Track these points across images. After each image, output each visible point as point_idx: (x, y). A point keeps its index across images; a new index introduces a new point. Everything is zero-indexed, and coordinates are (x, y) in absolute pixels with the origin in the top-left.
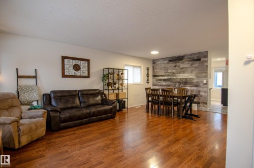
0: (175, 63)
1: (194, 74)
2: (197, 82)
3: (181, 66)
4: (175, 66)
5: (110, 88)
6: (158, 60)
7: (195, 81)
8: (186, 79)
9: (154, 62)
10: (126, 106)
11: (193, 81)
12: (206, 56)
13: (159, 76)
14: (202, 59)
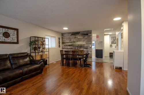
0: (75, 36)
1: (85, 42)
2: (87, 46)
3: (78, 38)
4: (75, 38)
5: (36, 52)
6: (65, 33)
7: (86, 46)
8: (81, 45)
9: (63, 34)
10: (48, 63)
11: (84, 46)
12: (91, 33)
13: (66, 43)
14: (89, 35)
